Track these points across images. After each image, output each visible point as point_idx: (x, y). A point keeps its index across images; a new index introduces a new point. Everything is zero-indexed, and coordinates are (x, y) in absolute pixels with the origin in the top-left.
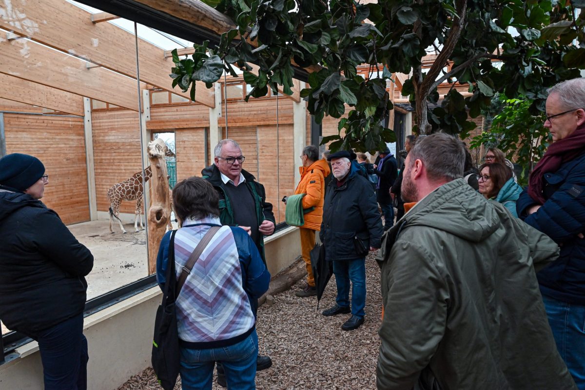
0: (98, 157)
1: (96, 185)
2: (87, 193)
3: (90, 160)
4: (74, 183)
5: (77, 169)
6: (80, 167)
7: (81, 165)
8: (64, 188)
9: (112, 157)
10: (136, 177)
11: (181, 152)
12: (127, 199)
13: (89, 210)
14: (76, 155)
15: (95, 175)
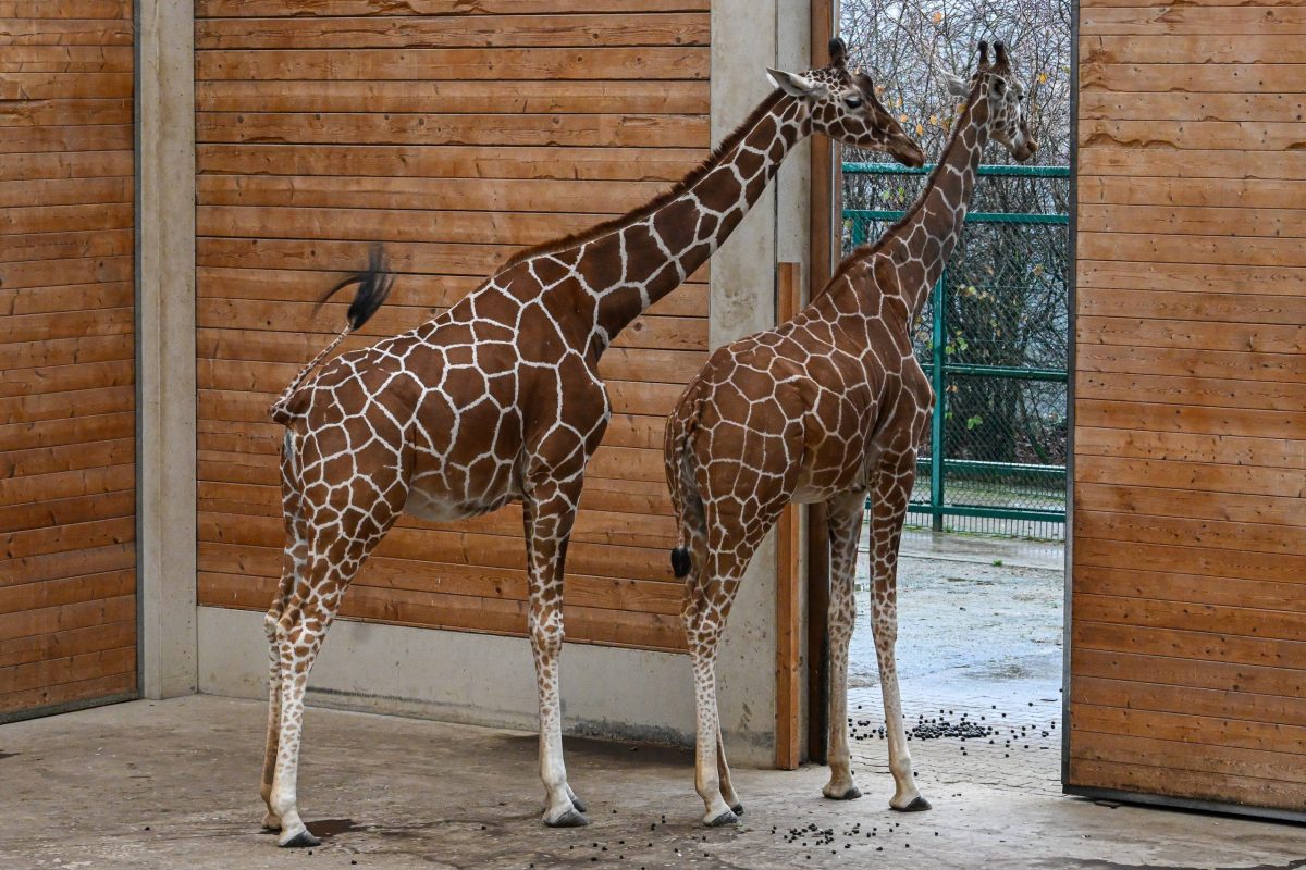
0: (246, 92)
1: (200, 352)
2: (125, 429)
3: (166, 116)
4: (39, 325)
5: (66, 201)
6: (86, 174)
7: (97, 160)
9: (390, 94)
10: (529, 290)
11: (1136, 49)
12: (458, 494)
13: (136, 591)
14: (66, 68)
15: (203, 259)
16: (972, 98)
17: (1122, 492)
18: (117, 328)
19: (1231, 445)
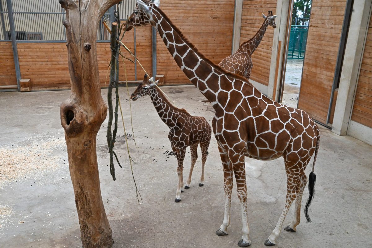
0: (245, 17)
3: (237, 19)
4: (218, 42)
5: (223, 29)
7: (228, 25)
8: (207, 46)
9: (255, 18)
14: (224, 14)
15: (241, 36)
16: (266, 19)
17: (307, 75)
18: (230, 43)
19: (318, 71)
